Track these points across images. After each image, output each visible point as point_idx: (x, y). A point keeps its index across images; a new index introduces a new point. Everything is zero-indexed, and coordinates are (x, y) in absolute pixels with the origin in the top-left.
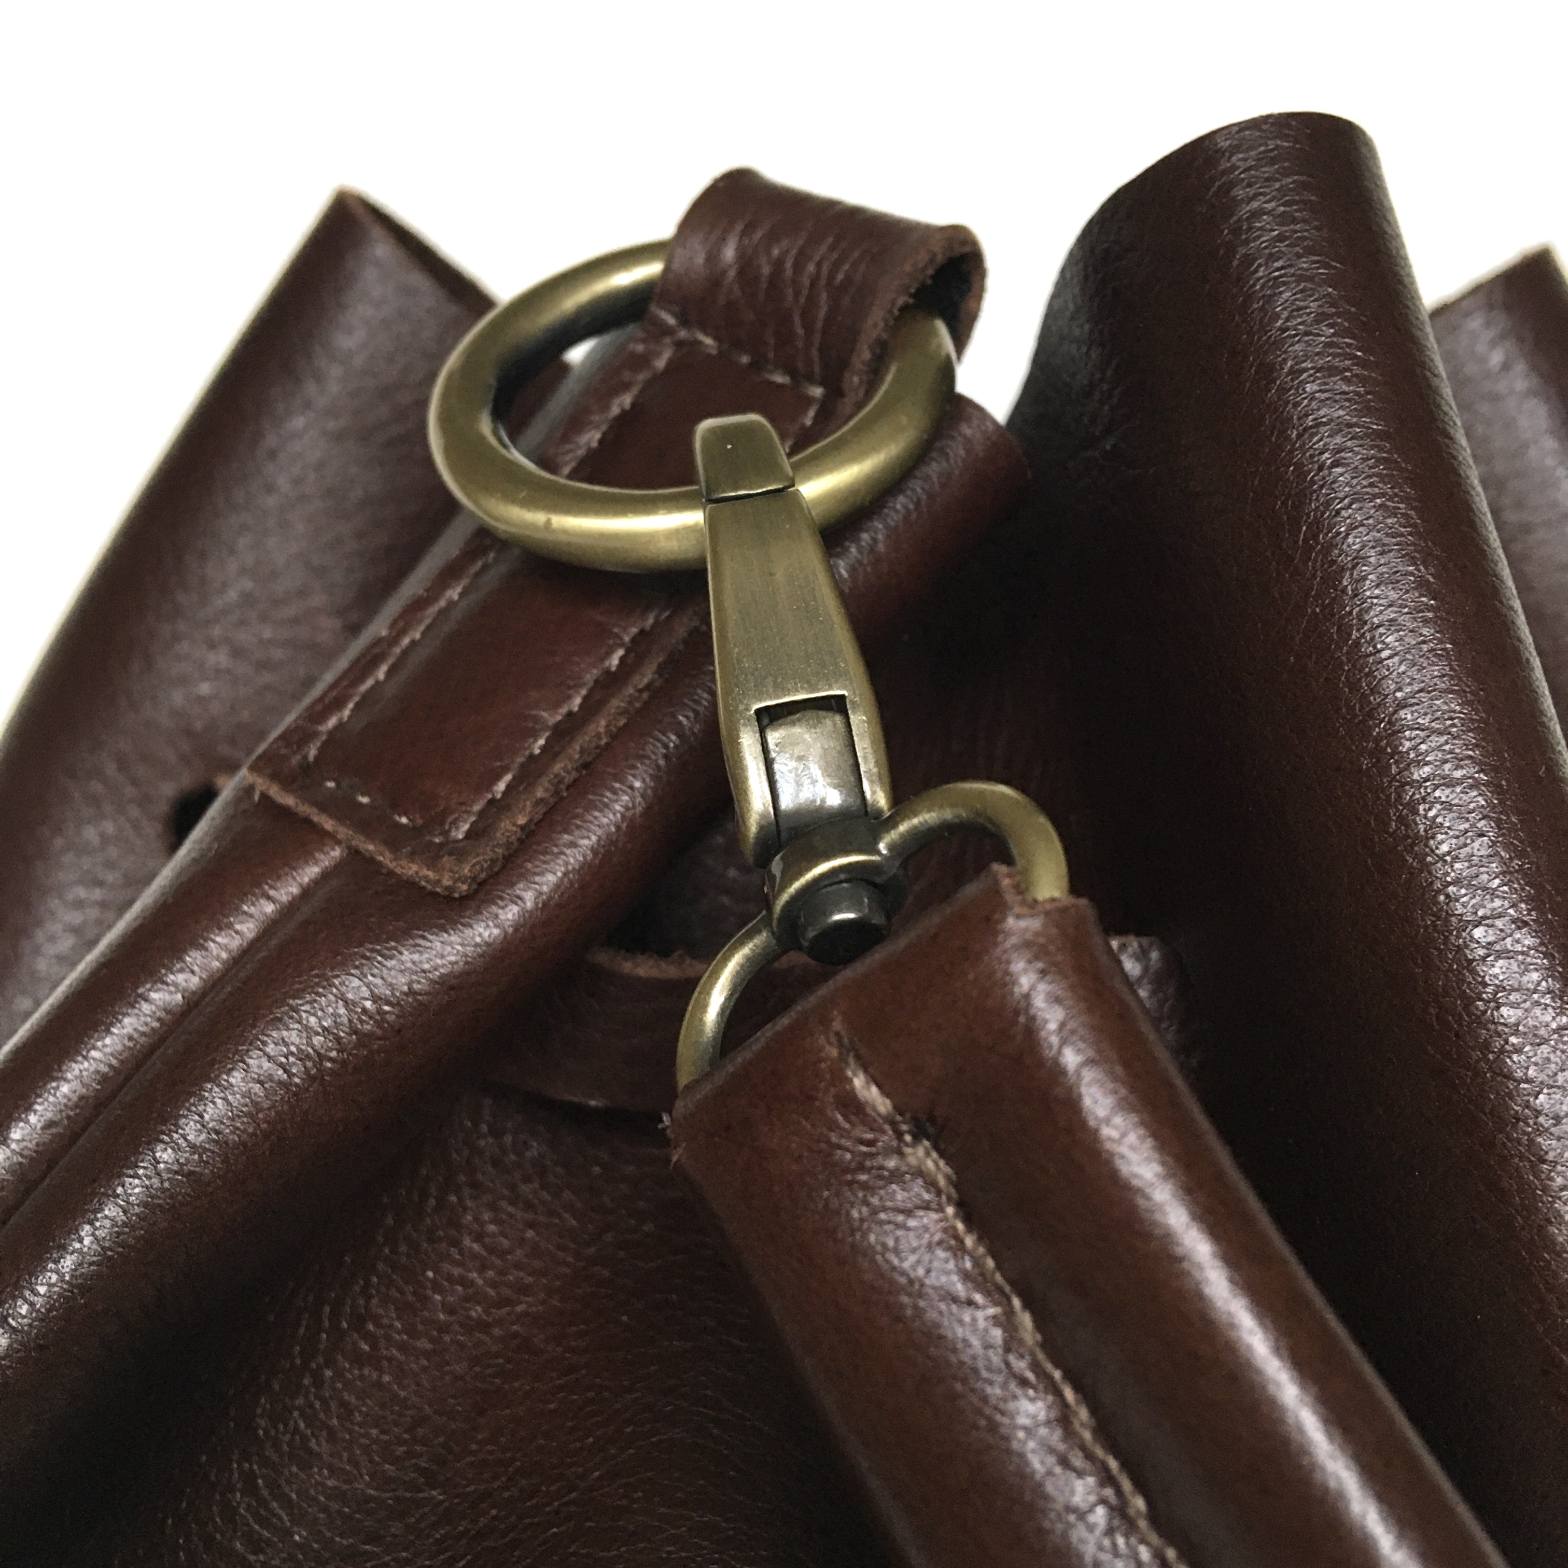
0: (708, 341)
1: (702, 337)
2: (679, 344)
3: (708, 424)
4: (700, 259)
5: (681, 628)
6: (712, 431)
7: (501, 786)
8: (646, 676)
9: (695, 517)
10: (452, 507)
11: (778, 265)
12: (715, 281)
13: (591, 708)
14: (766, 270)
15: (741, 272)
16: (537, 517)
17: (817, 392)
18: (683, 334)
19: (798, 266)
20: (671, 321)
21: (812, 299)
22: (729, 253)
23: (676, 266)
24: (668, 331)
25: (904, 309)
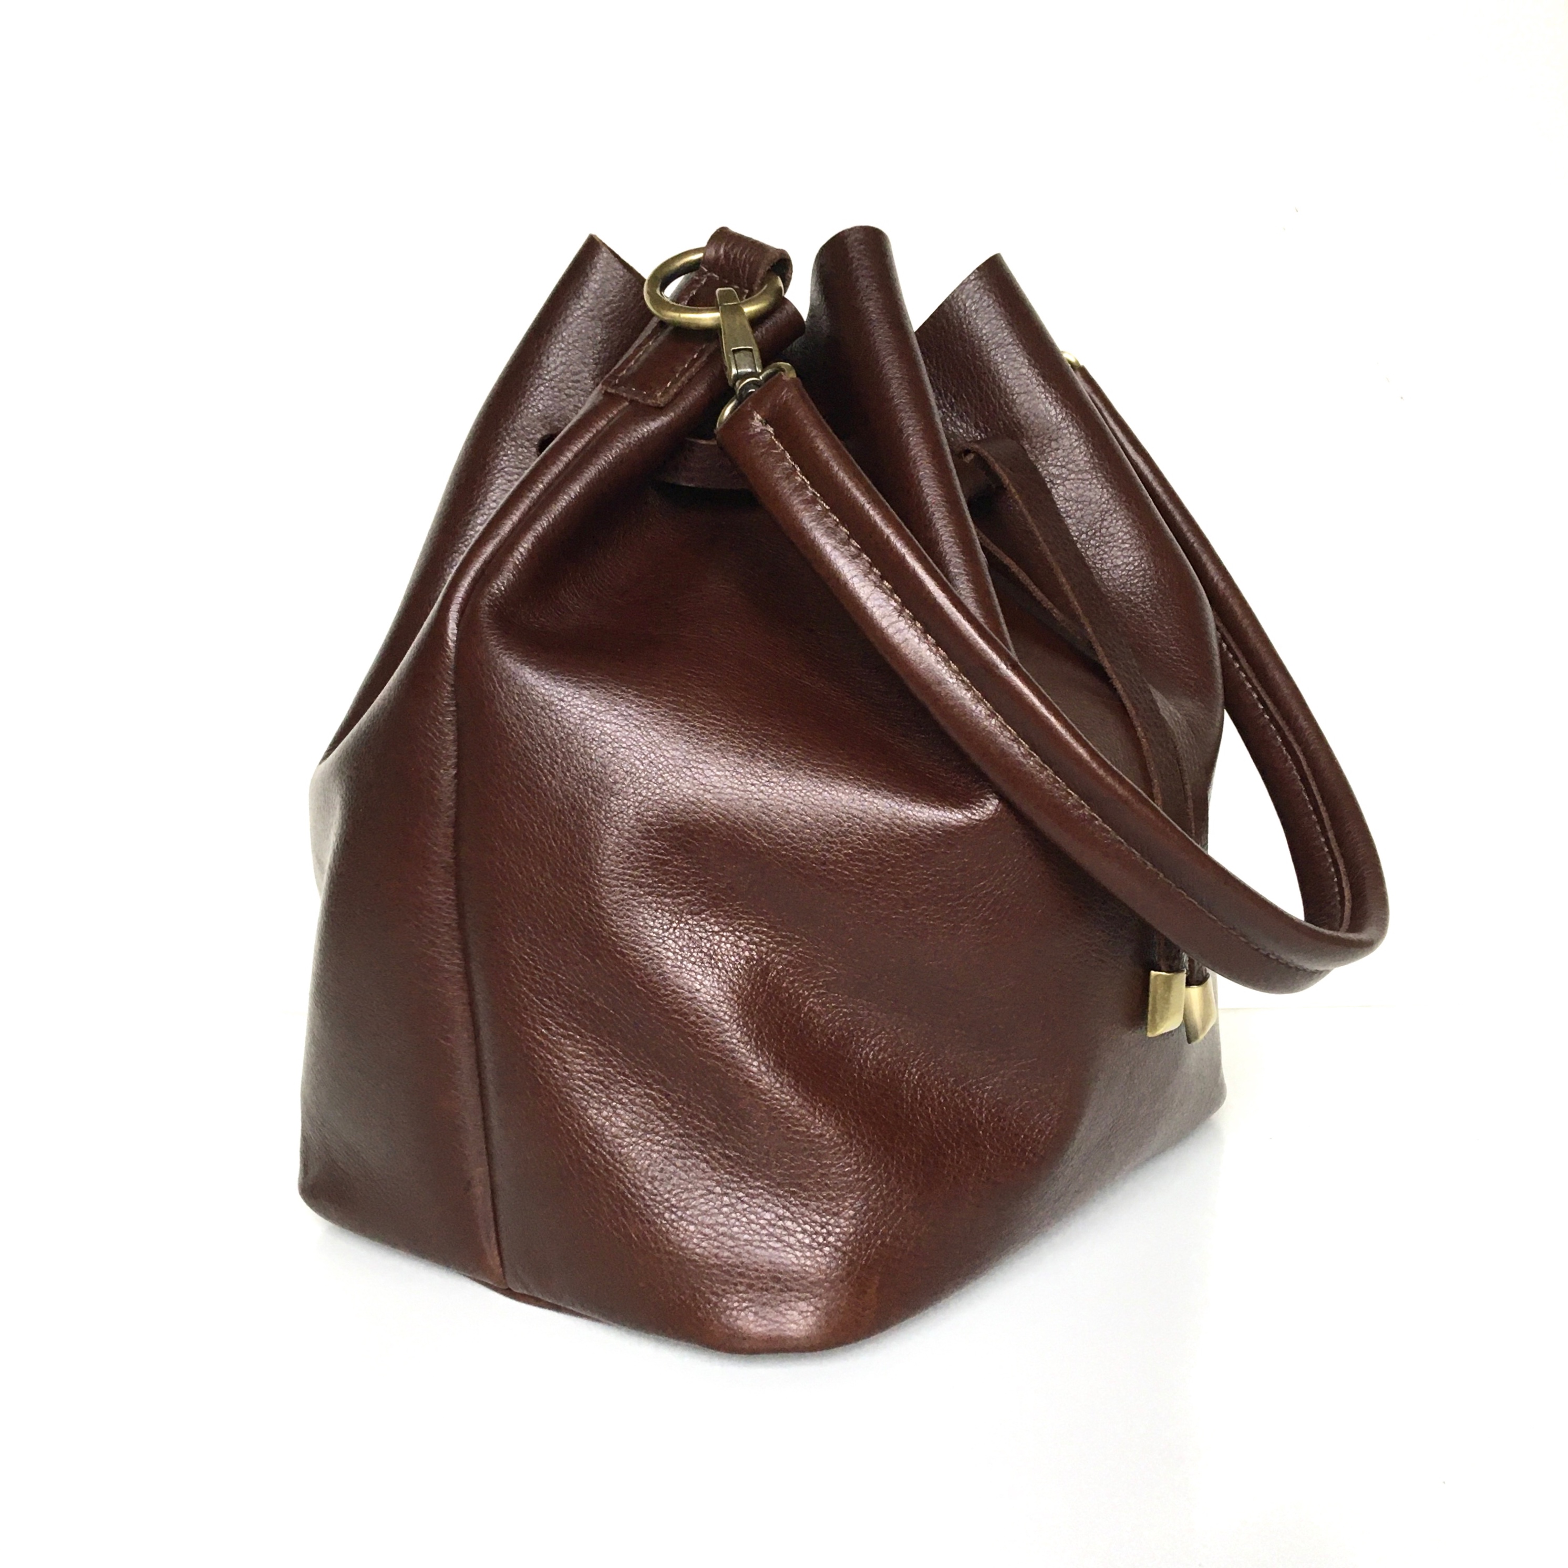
0: (716, 276)
1: (714, 275)
2: (708, 277)
3: (718, 290)
4: (713, 253)
5: (713, 347)
6: (720, 291)
7: (669, 384)
8: (704, 358)
9: (717, 315)
10: (652, 315)
11: (735, 255)
12: (717, 259)
13: (689, 367)
14: (732, 256)
15: (725, 256)
16: (676, 315)
17: (747, 291)
18: (709, 274)
19: (741, 254)
20: (706, 270)
21: (744, 266)
22: (722, 251)
23: (707, 254)
24: (706, 273)
25: (769, 271)
